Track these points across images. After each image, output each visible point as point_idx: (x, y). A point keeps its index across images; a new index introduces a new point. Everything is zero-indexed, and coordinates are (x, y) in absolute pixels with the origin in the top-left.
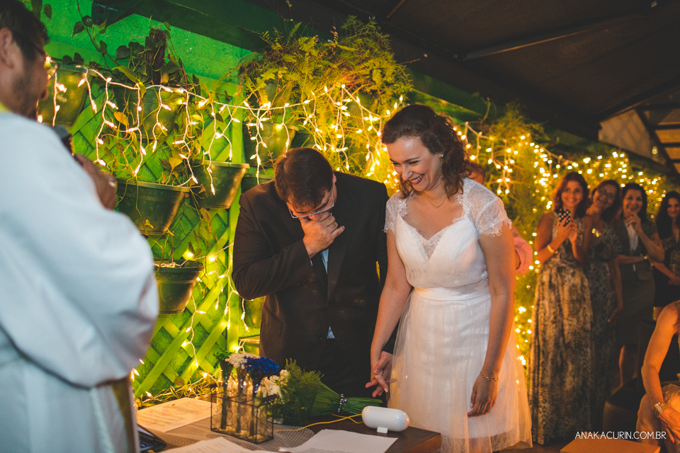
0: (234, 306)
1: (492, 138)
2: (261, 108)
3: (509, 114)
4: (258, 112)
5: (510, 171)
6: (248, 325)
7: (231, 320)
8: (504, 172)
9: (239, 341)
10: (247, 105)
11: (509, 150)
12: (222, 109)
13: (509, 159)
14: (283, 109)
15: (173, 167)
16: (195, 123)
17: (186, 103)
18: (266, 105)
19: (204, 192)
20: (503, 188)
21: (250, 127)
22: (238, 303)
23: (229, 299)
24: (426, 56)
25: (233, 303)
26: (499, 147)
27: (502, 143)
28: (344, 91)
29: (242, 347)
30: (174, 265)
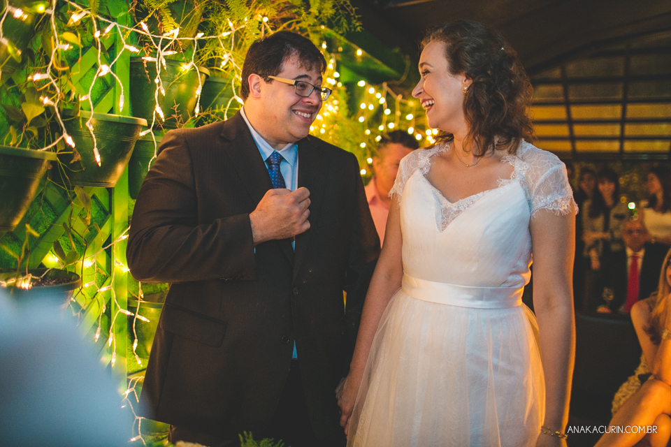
0: (120, 330)
1: (411, 103)
2: (164, 36)
4: (160, 42)
6: (140, 356)
7: (117, 352)
9: (129, 380)
10: (145, 27)
12: (108, 30)
14: (194, 41)
15: (30, 118)
16: (66, 47)
17: (51, 12)
18: (172, 31)
19: (78, 162)
21: (148, 63)
22: (126, 326)
23: (113, 323)
25: (118, 327)
26: (420, 115)
28: (265, 26)
29: (133, 389)
30: (29, 278)
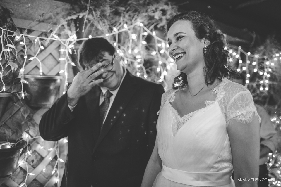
1: (257, 56)
3: (268, 41)
5: (269, 76)
8: (264, 77)
10: (56, 36)
11: (267, 63)
12: (36, 40)
13: (268, 68)
18: (73, 37)
20: (264, 86)
23: (56, 164)
24: (209, 7)
26: (261, 62)
27: (264, 59)
28: (143, 28)
30: (9, 144)
